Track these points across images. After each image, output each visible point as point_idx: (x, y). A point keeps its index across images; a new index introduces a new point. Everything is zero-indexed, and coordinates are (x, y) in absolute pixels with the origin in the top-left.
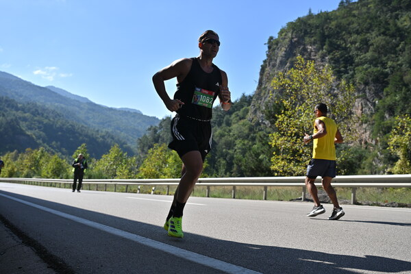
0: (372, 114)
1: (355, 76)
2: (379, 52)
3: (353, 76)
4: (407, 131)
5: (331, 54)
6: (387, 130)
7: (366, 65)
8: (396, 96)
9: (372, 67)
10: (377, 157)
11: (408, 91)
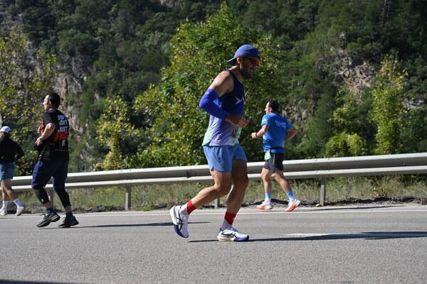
0: (79, 93)
1: (58, 43)
2: (88, 15)
3: (55, 42)
4: (118, 116)
5: (26, 10)
6: (96, 115)
7: (72, 29)
8: (107, 72)
9: (79, 34)
10: (86, 148)
11: (121, 67)
